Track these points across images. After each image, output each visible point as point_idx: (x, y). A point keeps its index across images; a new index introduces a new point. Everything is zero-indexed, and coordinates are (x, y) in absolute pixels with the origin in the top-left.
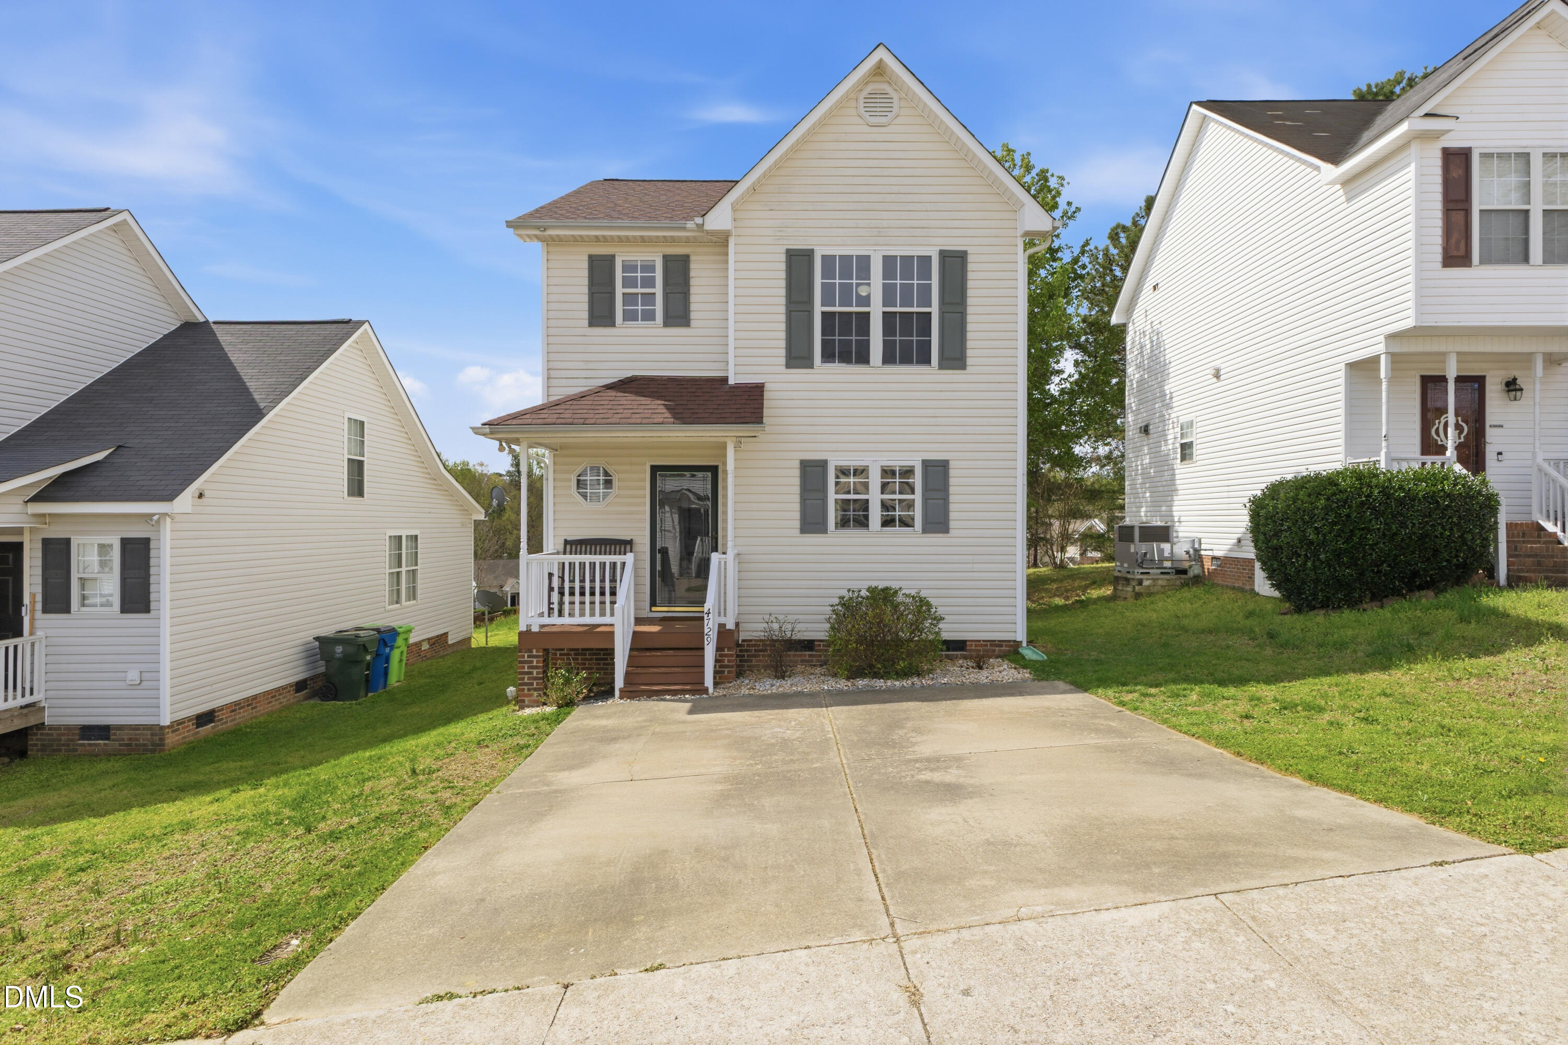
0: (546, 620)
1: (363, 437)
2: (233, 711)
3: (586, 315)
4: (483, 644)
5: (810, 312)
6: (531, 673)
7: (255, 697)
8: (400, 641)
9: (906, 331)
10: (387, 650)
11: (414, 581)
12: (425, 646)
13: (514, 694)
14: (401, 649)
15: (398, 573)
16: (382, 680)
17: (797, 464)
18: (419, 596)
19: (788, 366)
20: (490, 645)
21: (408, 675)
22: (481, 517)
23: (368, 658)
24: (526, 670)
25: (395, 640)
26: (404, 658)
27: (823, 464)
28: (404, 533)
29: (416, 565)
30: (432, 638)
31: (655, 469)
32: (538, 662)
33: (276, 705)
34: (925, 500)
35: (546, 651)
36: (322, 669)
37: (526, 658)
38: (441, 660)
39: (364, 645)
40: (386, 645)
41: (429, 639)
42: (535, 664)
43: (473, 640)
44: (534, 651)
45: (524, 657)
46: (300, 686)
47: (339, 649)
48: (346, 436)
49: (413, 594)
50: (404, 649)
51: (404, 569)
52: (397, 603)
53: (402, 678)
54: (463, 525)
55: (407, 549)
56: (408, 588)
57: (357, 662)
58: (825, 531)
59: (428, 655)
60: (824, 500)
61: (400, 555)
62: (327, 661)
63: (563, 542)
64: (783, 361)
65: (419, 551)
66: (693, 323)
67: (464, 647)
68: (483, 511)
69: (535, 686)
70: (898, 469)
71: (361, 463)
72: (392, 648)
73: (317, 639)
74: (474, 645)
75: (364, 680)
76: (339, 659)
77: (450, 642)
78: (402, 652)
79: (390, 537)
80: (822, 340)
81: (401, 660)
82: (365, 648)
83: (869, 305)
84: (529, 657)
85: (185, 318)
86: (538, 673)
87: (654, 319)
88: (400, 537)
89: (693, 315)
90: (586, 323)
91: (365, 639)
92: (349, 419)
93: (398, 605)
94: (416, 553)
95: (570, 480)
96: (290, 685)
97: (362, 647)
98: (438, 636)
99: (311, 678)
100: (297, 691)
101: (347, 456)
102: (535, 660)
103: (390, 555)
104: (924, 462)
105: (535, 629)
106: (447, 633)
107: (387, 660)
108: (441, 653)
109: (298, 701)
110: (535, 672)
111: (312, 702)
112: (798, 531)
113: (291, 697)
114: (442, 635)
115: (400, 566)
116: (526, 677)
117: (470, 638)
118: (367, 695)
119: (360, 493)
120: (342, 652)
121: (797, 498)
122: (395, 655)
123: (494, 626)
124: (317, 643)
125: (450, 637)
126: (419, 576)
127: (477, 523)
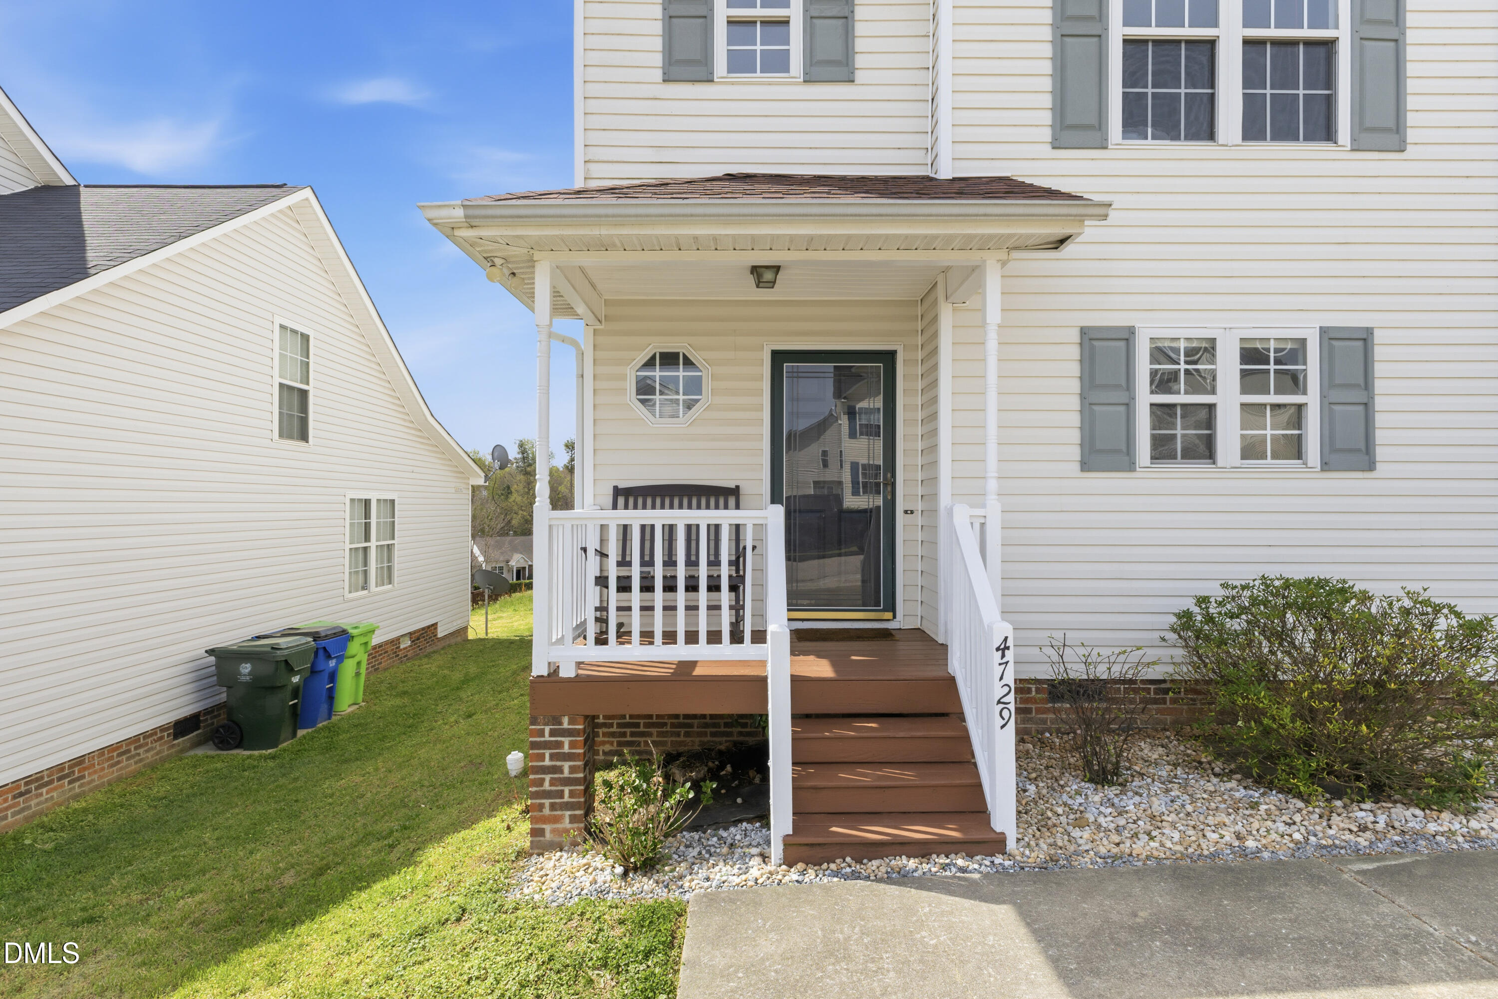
0: (592, 653)
1: (308, 357)
2: (21, 794)
3: (657, 59)
4: (482, 635)
5: (1101, 38)
6: (559, 770)
7: (79, 761)
8: (354, 648)
9: (1285, 78)
10: (332, 663)
11: (390, 559)
12: (406, 643)
13: (520, 765)
14: (356, 660)
15: (365, 549)
16: (324, 708)
17: (1075, 336)
18: (396, 579)
19: (1057, 144)
20: (490, 636)
21: (372, 691)
22: (481, 481)
23: (296, 679)
24: (547, 762)
25: (344, 648)
26: (363, 671)
27: (1127, 336)
28: (373, 496)
29: (393, 538)
30: (415, 632)
31: (779, 358)
32: (572, 745)
33: (129, 766)
34: (1327, 404)
35: (591, 720)
36: (223, 697)
37: (547, 737)
38: (425, 660)
39: (286, 661)
40: (329, 657)
41: (410, 633)
42: (566, 749)
43: (470, 630)
44: (565, 720)
45: (541, 733)
46: (182, 727)
47: (246, 668)
48: (277, 351)
49: (387, 575)
50: (364, 658)
51: (373, 544)
52: (364, 588)
53: (360, 700)
54: (458, 491)
55: (378, 517)
56: (380, 570)
57: (273, 689)
58: (1131, 467)
59: (410, 654)
60: (1129, 406)
61: (367, 526)
62: (229, 687)
63: (611, 491)
64: (1046, 134)
65: (396, 520)
66: (859, 76)
67: (459, 639)
68: (483, 475)
69: (566, 798)
70: (1272, 345)
71: (304, 394)
72: (341, 659)
73: (211, 652)
74: (471, 635)
75: (287, 714)
76: (246, 684)
77: (440, 635)
78: (359, 663)
79: (352, 500)
80: (1125, 95)
81: (358, 674)
82: (288, 667)
83: (1216, 25)
84: (553, 733)
85: (41, 180)
86: (573, 769)
87: (786, 69)
88: (367, 503)
89: (860, 61)
90: (658, 75)
91: (286, 652)
92: (282, 327)
93: (365, 592)
94: (394, 522)
95: (623, 378)
96: (162, 729)
97: (283, 664)
98: (423, 629)
99: (208, 712)
100: (176, 736)
101: (277, 380)
102: (566, 741)
103: (352, 525)
104: (1323, 331)
105: (567, 672)
106: (436, 624)
107: (333, 677)
108: (429, 650)
109: (182, 751)
110: (566, 766)
111: (200, 752)
112: (1077, 466)
113: (163, 749)
114: (429, 627)
115: (367, 538)
116: (548, 778)
117: (465, 629)
118: (294, 735)
119: (304, 436)
120: (250, 674)
121: (1075, 403)
122: (348, 669)
123: (497, 606)
124: (213, 659)
125: (439, 629)
126: (396, 553)
127: (475, 489)
